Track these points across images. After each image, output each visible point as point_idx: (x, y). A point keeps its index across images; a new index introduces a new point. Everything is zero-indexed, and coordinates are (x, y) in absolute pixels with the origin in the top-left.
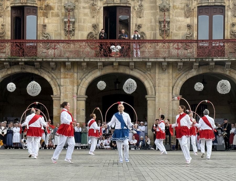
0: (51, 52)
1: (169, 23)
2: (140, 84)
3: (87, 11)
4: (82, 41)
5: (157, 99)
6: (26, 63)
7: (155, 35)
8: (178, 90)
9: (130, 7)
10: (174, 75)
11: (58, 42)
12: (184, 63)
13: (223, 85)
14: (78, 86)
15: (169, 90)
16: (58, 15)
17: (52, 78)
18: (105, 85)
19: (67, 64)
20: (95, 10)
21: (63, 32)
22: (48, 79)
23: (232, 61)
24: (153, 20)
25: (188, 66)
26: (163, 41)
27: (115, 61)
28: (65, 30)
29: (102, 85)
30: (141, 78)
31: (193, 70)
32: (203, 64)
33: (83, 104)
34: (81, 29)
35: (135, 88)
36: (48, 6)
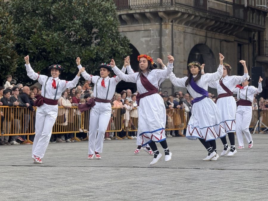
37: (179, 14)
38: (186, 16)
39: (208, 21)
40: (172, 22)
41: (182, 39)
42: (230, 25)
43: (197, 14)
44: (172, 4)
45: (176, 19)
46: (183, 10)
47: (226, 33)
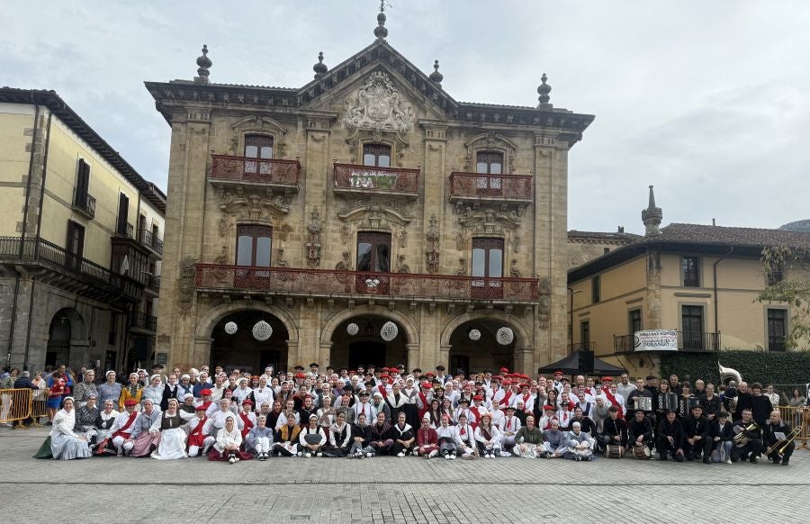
0: (288, 284)
1: (438, 255)
2: (402, 331)
3: (337, 235)
4: (329, 271)
5: (422, 349)
6: (255, 298)
7: (421, 269)
8: (447, 338)
9: (390, 234)
10: (443, 320)
11: (298, 271)
12: (457, 304)
13: (503, 334)
14: (322, 329)
15: (436, 337)
16: (299, 239)
17: (288, 318)
18: (357, 329)
19: (308, 300)
20: (346, 234)
21: (305, 260)
22: (283, 320)
23: (515, 305)
24: (419, 252)
25: (461, 309)
26: (432, 277)
27: (371, 300)
28: (308, 258)
29: (353, 329)
30: (403, 322)
31: (466, 314)
32: (480, 307)
33: (327, 352)
34: (329, 258)
35: (396, 334)
36: (286, 226)
37: (44, 271)
38: (53, 274)
39: (80, 284)
40: (33, 279)
41: (45, 300)
42: (106, 292)
43: (67, 274)
44: (35, 258)
45: (39, 277)
46: (49, 267)
47: (100, 300)
